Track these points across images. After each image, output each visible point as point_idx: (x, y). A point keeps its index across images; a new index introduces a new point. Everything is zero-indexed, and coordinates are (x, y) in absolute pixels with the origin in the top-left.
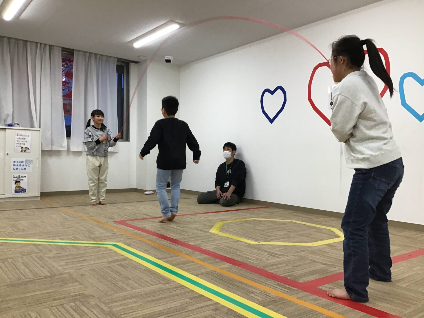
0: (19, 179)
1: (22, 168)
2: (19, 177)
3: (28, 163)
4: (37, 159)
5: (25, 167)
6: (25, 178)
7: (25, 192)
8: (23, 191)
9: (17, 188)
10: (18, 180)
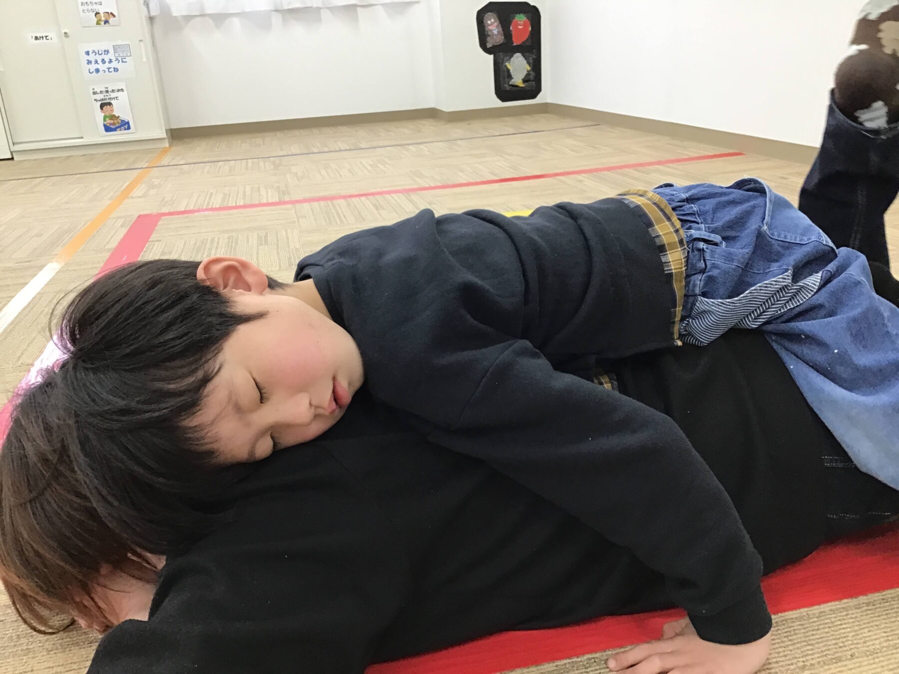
0: (109, 97)
1: (109, 68)
2: (107, 92)
3: (121, 55)
4: (141, 41)
5: (114, 64)
7: (129, 128)
8: (123, 128)
9: (108, 121)
10: (105, 99)
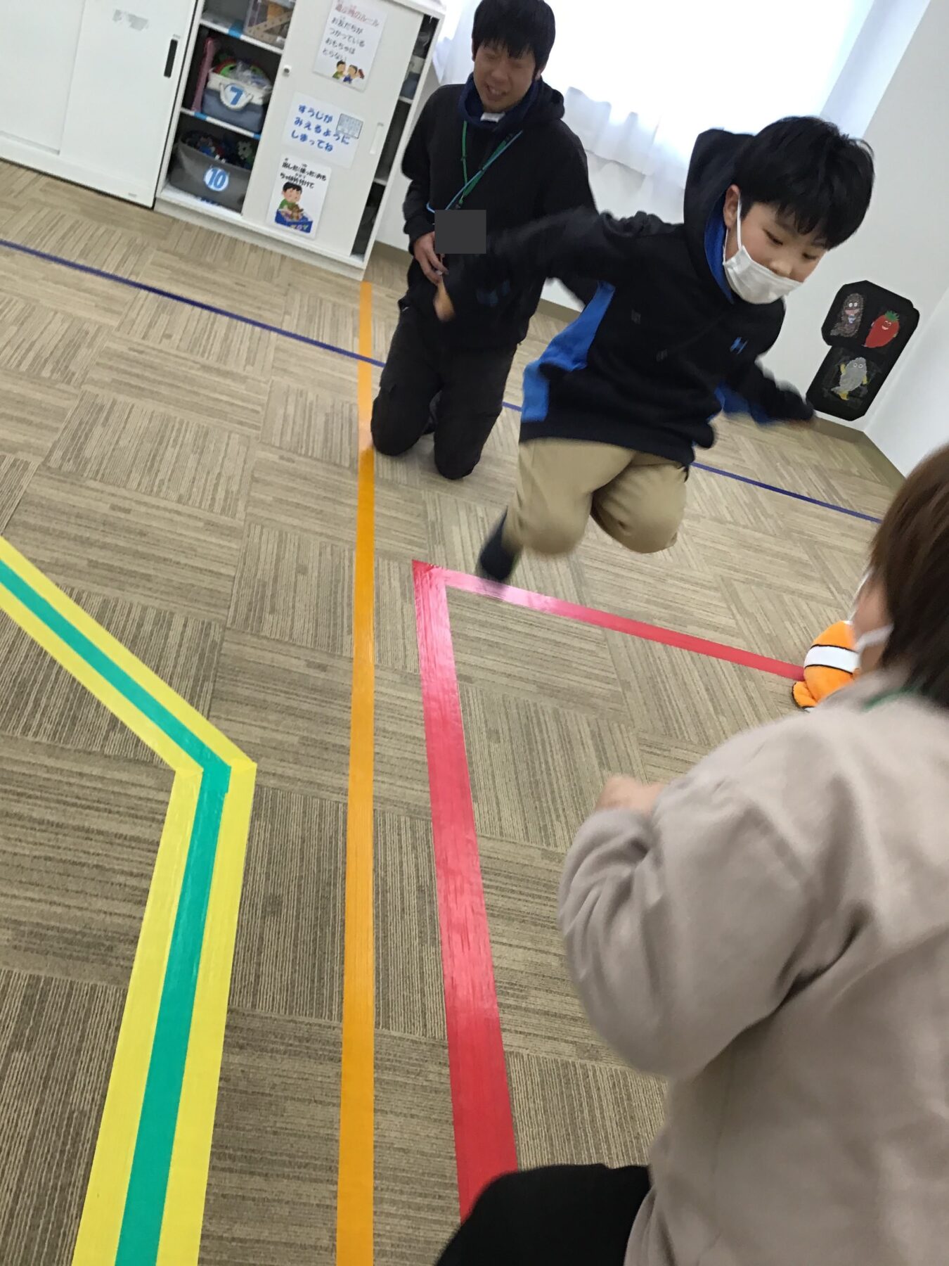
0: (302, 178)
1: (321, 142)
2: (303, 171)
3: (346, 131)
5: (330, 140)
6: (320, 180)
7: (308, 230)
8: (300, 226)
9: (285, 209)
10: (296, 180)
